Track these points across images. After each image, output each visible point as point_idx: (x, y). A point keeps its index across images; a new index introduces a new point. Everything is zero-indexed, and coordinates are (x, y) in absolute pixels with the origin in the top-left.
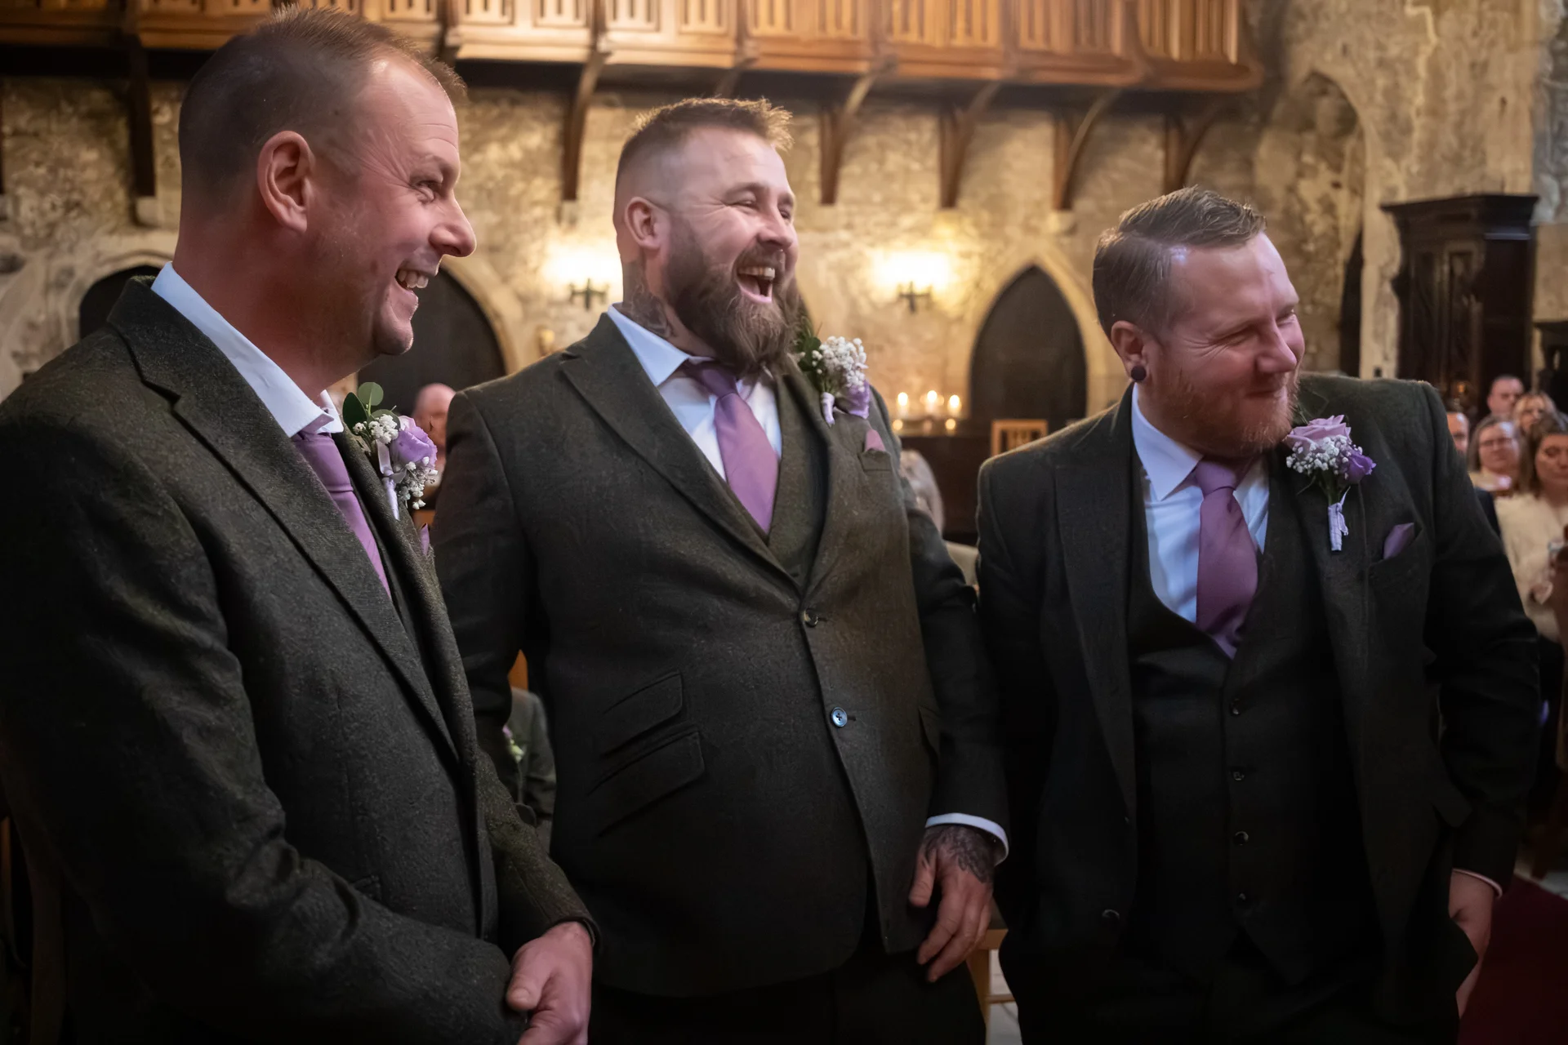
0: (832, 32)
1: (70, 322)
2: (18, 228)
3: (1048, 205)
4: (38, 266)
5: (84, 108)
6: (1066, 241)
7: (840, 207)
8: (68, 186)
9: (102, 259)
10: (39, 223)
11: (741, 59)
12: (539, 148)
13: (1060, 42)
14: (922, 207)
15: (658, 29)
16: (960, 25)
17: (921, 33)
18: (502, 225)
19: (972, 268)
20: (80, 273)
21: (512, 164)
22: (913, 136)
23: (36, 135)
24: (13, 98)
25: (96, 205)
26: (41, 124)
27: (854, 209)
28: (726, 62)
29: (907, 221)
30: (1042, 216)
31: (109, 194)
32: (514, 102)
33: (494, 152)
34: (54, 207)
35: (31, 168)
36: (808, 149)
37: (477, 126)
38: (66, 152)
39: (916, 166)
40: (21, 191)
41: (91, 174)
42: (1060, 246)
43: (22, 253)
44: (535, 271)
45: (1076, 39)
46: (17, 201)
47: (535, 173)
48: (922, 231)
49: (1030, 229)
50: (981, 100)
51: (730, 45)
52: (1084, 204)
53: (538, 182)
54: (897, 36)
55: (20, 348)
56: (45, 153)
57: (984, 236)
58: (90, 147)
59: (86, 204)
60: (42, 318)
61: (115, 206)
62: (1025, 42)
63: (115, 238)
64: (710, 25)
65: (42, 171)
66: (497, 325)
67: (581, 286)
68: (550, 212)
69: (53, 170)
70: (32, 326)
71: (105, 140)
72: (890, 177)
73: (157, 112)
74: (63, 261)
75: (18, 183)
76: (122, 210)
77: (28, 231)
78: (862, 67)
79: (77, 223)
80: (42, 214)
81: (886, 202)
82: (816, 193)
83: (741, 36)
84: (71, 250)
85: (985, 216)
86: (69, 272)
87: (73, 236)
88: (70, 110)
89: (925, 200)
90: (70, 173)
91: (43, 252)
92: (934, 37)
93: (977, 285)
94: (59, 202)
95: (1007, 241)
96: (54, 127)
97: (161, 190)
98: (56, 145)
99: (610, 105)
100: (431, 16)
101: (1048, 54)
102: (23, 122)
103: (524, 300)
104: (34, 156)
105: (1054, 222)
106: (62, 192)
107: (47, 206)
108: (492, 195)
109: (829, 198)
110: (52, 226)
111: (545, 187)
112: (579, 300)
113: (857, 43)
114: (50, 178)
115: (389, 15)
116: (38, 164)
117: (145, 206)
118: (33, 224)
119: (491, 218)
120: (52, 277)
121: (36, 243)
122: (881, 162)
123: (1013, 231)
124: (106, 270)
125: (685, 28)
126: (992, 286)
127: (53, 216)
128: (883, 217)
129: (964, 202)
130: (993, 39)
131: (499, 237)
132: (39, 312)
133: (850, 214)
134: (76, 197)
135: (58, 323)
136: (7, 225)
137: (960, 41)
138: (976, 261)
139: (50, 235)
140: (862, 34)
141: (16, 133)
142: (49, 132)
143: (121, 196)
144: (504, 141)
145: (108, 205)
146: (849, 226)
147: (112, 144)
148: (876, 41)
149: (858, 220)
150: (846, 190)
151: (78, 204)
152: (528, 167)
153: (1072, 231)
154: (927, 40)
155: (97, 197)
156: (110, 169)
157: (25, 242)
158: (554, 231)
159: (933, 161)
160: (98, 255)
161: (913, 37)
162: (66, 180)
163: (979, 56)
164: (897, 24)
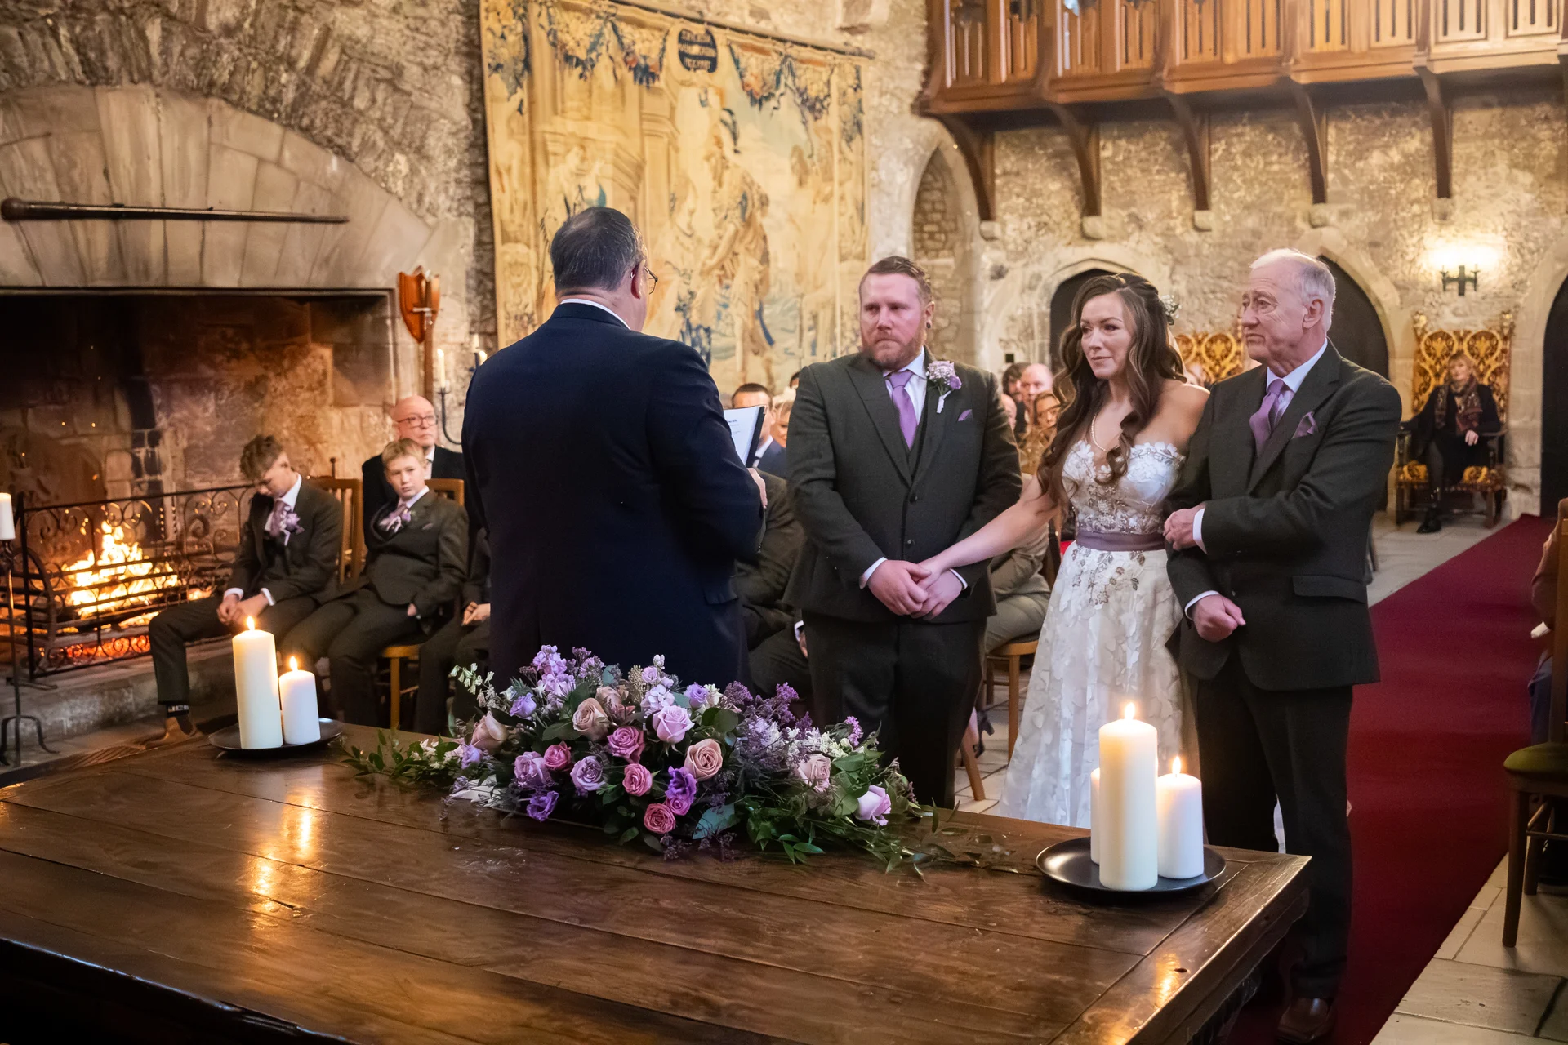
1: (1041, 315)
2: (1005, 244)
4: (1018, 273)
5: (1050, 151)
8: (1039, 212)
9: (1061, 266)
10: (1019, 241)
12: (1417, 150)
15: (1486, 38)
18: (1383, 222)
20: (1045, 277)
21: (1393, 167)
23: (1018, 174)
24: (1003, 148)
25: (1058, 224)
26: (1022, 164)
31: (1069, 214)
32: (1394, 113)
33: (1376, 158)
34: (1029, 227)
35: (1014, 198)
37: (1361, 137)
38: (1038, 186)
40: (1007, 217)
41: (1055, 201)
43: (1007, 264)
44: (1413, 261)
46: (1004, 224)
47: (1414, 174)
53: (1417, 181)
55: (1004, 337)
56: (1024, 187)
58: (1054, 180)
59: (1051, 223)
60: (1020, 312)
61: (1072, 223)
63: (1070, 249)
65: (1022, 200)
66: (1379, 311)
67: (1454, 273)
68: (1426, 208)
69: (1028, 200)
70: (1013, 319)
71: (1065, 174)
73: (1104, 148)
74: (1035, 268)
75: (1005, 211)
76: (1076, 228)
77: (1011, 247)
79: (1045, 238)
80: (1021, 233)
84: (1039, 260)
86: (1039, 277)
87: (1041, 247)
88: (1041, 152)
90: (1040, 201)
91: (1020, 263)
94: (1033, 223)
96: (1030, 166)
97: (1104, 209)
98: (1031, 181)
99: (1487, 106)
102: (1008, 166)
103: (1402, 287)
104: (1017, 190)
106: (1035, 215)
107: (1025, 226)
108: (1375, 198)
110: (1028, 242)
111: (1423, 186)
112: (1455, 286)
114: (1027, 204)
116: (1018, 196)
117: (1091, 224)
118: (1015, 241)
119: (1372, 217)
120: (1027, 282)
121: (1018, 255)
124: (1067, 274)
125: (1512, 32)
127: (1029, 234)
131: (1379, 235)
132: (1017, 308)
134: (1045, 218)
135: (1030, 316)
136: (996, 242)
139: (1026, 249)
141: (1005, 173)
142: (1027, 169)
143: (1076, 216)
144: (1385, 148)
145: (1068, 224)
147: (1071, 175)
151: (1046, 224)
152: (1407, 170)
155: (1057, 220)
156: (1068, 195)
157: (1009, 252)
158: (1431, 226)
160: (1059, 262)
162: (1038, 206)
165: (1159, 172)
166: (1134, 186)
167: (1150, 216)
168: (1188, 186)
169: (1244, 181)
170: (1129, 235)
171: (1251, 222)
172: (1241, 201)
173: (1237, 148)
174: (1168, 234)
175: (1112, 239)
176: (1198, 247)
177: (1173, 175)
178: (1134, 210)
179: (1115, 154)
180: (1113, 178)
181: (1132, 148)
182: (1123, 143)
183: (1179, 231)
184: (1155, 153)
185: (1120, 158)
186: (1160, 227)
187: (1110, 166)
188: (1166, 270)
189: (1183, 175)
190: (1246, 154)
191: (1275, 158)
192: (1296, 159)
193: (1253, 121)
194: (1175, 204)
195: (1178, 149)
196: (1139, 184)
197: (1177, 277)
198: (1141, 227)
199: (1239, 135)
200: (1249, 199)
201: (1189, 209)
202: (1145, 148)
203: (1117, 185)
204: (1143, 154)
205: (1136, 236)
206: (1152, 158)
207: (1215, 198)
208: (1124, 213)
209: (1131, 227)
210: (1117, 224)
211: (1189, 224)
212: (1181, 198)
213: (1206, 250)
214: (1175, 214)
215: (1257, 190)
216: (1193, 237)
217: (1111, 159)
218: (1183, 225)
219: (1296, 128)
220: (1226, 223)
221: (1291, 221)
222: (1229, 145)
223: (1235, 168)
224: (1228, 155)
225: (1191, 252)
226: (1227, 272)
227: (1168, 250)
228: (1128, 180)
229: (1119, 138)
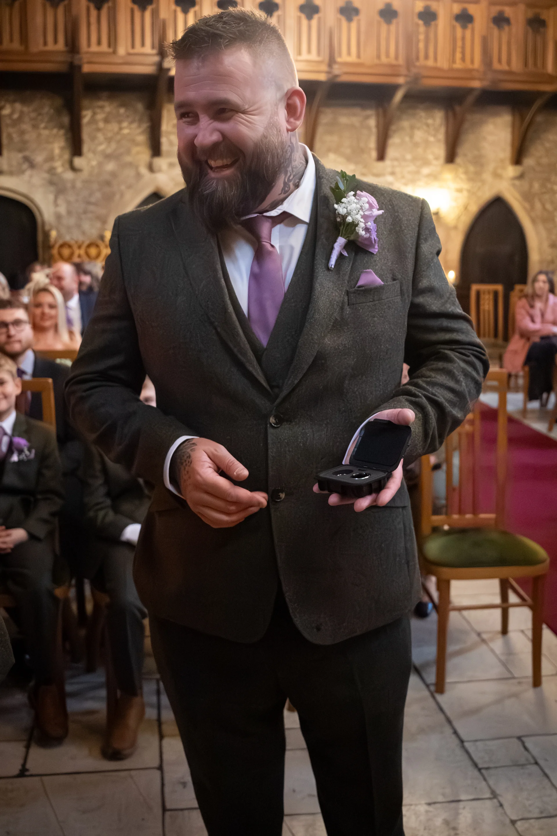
0: (384, 60)
3: (508, 162)
6: (517, 182)
7: (388, 162)
11: (330, 76)
13: (516, 65)
14: (435, 162)
16: (458, 55)
17: (436, 59)
19: (462, 198)
22: (430, 121)
27: (396, 163)
28: (322, 77)
29: (426, 171)
30: (504, 168)
36: (369, 128)
39: (432, 139)
42: (514, 185)
45: (526, 64)
48: (434, 177)
49: (497, 175)
50: (470, 99)
51: (324, 67)
52: (529, 161)
54: (422, 62)
57: (470, 180)
62: (496, 66)
64: (314, 56)
72: (416, 145)
78: (401, 80)
81: (414, 159)
82: (374, 154)
83: (332, 62)
85: (472, 168)
89: (437, 158)
92: (443, 63)
93: (466, 208)
95: (483, 182)
97: (5, 152)
100: (155, 52)
101: (510, 73)
105: (511, 171)
109: (381, 157)
113: (399, 66)
115: (132, 51)
122: (411, 137)
123: (487, 176)
125: (300, 58)
126: (474, 209)
128: (412, 168)
129: (459, 160)
130: (477, 64)
133: (393, 166)
137: (458, 65)
138: (465, 193)
140: (401, 61)
146: (393, 173)
148: (409, 63)
149: (398, 170)
150: (391, 152)
153: (521, 177)
154: (439, 64)
159: (441, 135)
161: (430, 63)
163: (469, 74)
164: (422, 54)
165: (45, 128)
166: (27, 137)
167: (39, 158)
168: (67, 140)
169: (106, 139)
170: (23, 172)
171: (110, 166)
172: (103, 152)
173: (100, 116)
174: (52, 171)
175: (11, 173)
176: (73, 182)
177: (55, 131)
178: (27, 153)
179: (12, 113)
180: (11, 130)
181: (25, 109)
182: (18, 106)
183: (60, 170)
184: (40, 114)
185: (16, 116)
186: (46, 166)
187: (8, 121)
188: (51, 197)
189: (62, 132)
190: (106, 121)
191: (125, 124)
192: (139, 126)
193: (110, 98)
194: (57, 151)
195: (58, 112)
196: (30, 136)
197: (60, 201)
198: (32, 165)
199: (102, 107)
200: (109, 151)
201: (67, 156)
202: (35, 110)
203: (15, 136)
204: (33, 115)
205: (28, 173)
206: (40, 118)
207: (85, 148)
208: (20, 155)
209: (25, 166)
210: (14, 163)
211: (67, 166)
212: (62, 149)
213: (79, 184)
214: (57, 158)
215: (113, 145)
216: (69, 175)
217: (10, 115)
218: (63, 165)
219: (140, 106)
220: (92, 167)
221: (137, 167)
222: (94, 114)
223: (98, 130)
224: (93, 121)
225: (69, 185)
226: (93, 200)
227: (51, 183)
228: (22, 133)
229: (14, 101)
